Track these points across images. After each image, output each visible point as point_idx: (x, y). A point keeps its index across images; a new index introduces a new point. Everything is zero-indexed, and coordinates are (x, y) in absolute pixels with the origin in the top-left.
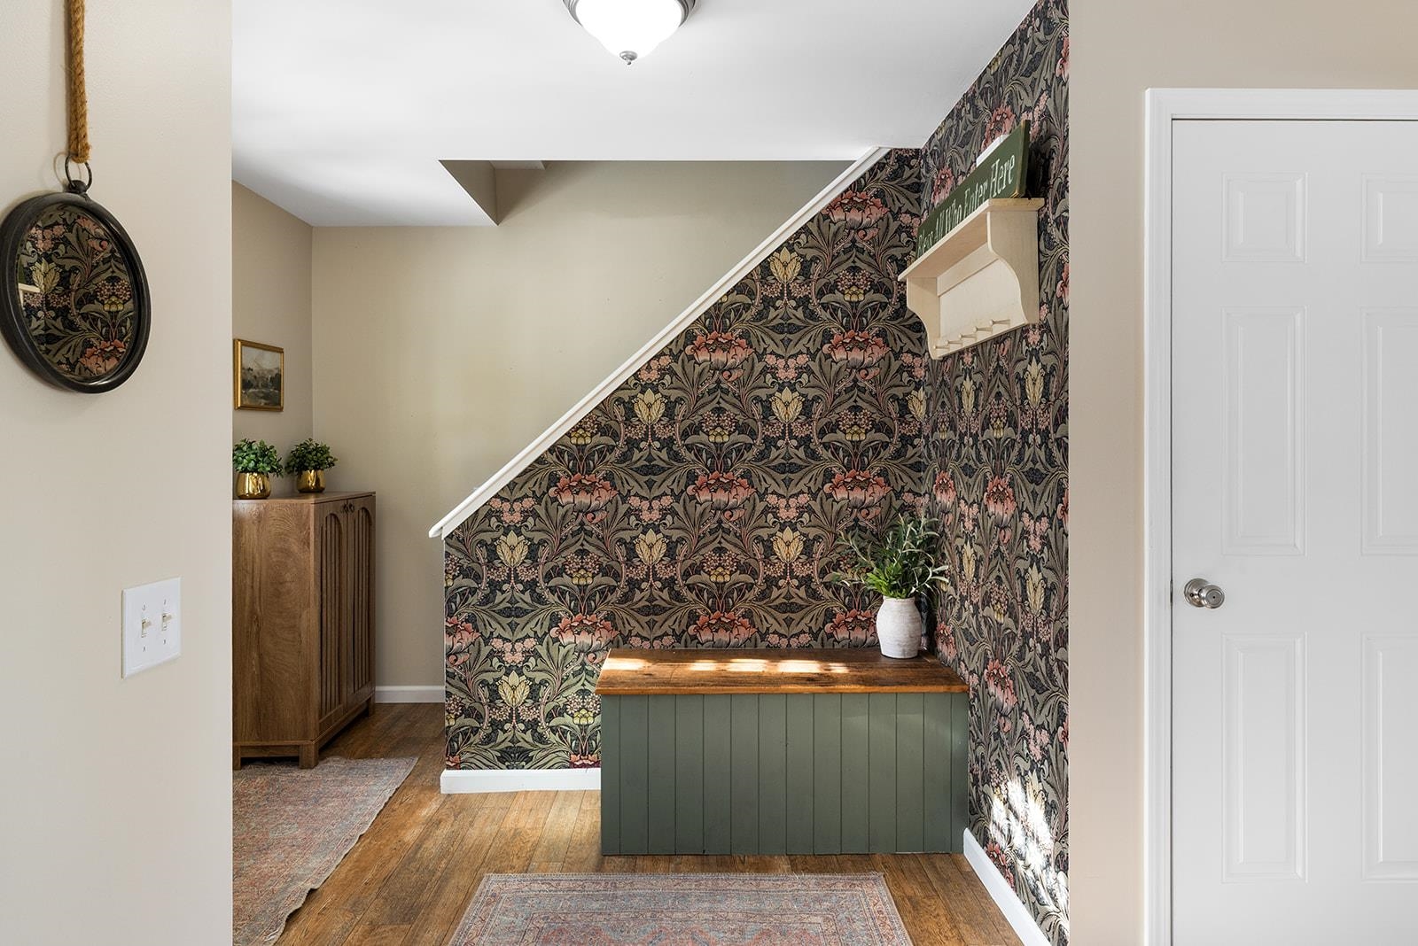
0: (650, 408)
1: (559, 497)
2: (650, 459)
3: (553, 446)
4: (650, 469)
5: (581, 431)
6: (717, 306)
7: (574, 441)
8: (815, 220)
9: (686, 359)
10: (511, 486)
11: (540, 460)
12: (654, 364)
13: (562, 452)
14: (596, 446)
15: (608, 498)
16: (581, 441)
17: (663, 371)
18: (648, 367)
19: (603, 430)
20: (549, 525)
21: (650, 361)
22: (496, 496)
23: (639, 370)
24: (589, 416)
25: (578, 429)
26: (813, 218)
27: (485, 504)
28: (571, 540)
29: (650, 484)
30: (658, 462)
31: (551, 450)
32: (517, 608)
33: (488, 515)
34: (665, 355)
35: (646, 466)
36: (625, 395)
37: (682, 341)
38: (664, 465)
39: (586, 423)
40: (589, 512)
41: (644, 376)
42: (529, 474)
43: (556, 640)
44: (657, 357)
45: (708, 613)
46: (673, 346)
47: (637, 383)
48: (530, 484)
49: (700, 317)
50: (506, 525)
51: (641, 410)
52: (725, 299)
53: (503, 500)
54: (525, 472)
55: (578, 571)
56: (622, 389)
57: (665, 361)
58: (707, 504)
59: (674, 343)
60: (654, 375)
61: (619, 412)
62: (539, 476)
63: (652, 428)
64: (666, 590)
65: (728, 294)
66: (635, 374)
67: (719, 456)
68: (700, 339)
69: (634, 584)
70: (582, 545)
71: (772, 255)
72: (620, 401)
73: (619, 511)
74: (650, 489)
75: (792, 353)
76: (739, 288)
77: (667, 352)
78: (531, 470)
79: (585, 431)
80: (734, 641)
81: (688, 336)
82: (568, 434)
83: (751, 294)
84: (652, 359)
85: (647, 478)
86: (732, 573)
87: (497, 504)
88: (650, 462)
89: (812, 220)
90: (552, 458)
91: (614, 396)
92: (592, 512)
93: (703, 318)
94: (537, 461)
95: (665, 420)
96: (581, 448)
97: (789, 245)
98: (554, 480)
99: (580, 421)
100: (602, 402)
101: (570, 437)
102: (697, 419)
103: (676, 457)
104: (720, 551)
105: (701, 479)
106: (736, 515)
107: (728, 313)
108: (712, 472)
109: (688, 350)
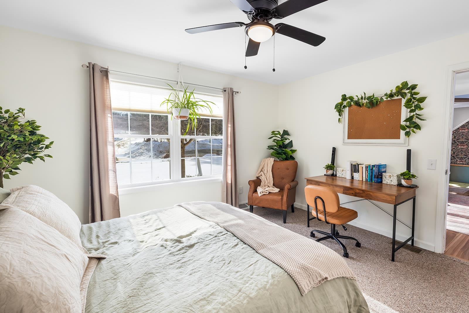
6: (463, 125)
49: (460, 126)
57: (454, 132)
68: (460, 129)
81: (458, 128)
102: (459, 138)
103: (456, 142)
104: (462, 153)
105: (459, 145)
106: (465, 149)
107: (465, 126)
108: (461, 144)
109: (458, 130)
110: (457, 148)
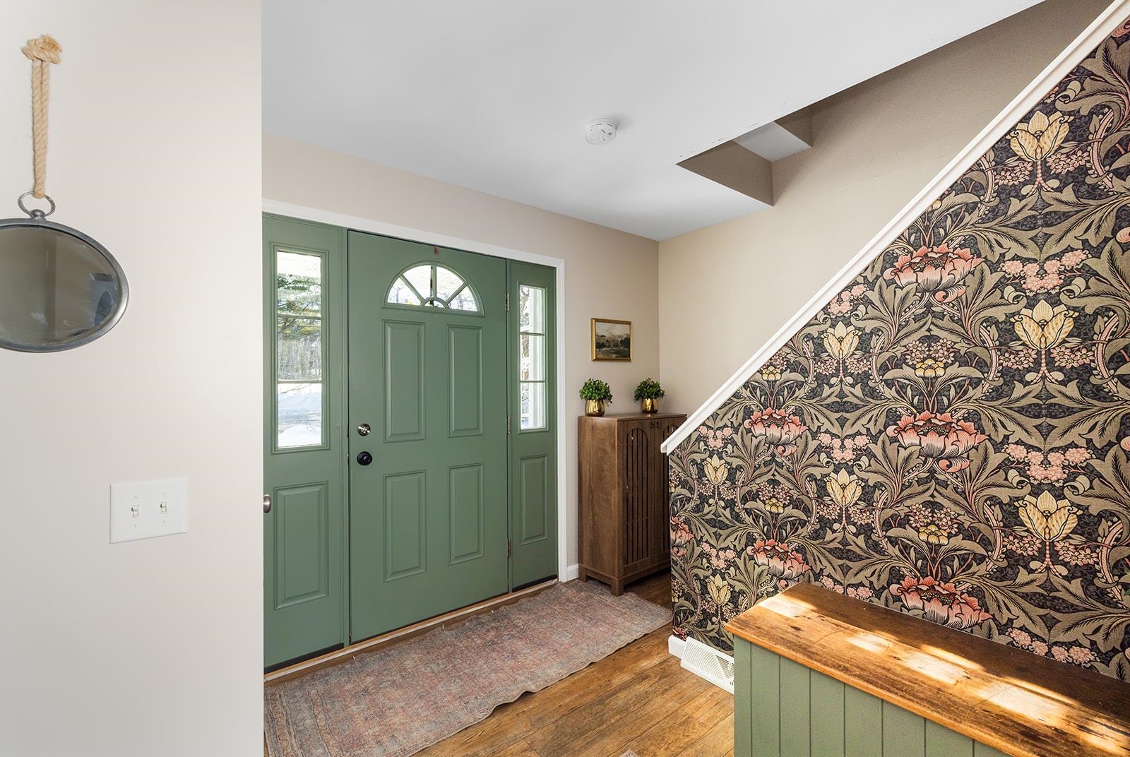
0: (841, 343)
1: (752, 428)
2: (841, 395)
3: (747, 382)
4: (841, 406)
5: (771, 368)
6: (926, 216)
7: (765, 377)
8: (1100, 53)
9: (884, 285)
10: (714, 416)
11: (736, 395)
12: (846, 296)
13: (754, 388)
14: (785, 382)
15: (797, 433)
16: (772, 378)
17: (855, 302)
18: (839, 300)
19: (793, 367)
20: (744, 453)
21: (841, 292)
22: (704, 424)
23: (829, 304)
24: (778, 354)
25: (768, 366)
26: (1095, 51)
27: (696, 430)
28: (763, 470)
29: (842, 422)
30: (850, 399)
31: (745, 386)
32: (720, 520)
33: (698, 440)
34: (858, 284)
35: (837, 402)
36: (814, 331)
37: (879, 266)
38: (858, 402)
39: (776, 360)
40: (780, 445)
41: (835, 309)
42: (727, 408)
43: (751, 558)
44: (849, 288)
45: (916, 576)
46: (868, 273)
47: (828, 317)
48: (729, 415)
49: (902, 234)
50: (711, 449)
51: (831, 344)
52: (937, 205)
53: (709, 428)
54: (725, 405)
55: (770, 499)
56: (812, 325)
57: (858, 291)
58: (913, 449)
59: (869, 269)
60: (846, 307)
61: (809, 348)
62: (736, 409)
63: (844, 362)
64: (862, 537)
65: (942, 198)
66: (824, 308)
67: (930, 394)
68: (903, 259)
69: (825, 523)
70: (773, 475)
71: (1014, 128)
72: (809, 337)
73: (809, 446)
74: (842, 427)
75: (1053, 252)
76: (958, 187)
77: (861, 280)
78: (729, 403)
79: (776, 368)
80: (953, 620)
81: (888, 258)
82: (760, 371)
83: (979, 189)
84: (843, 290)
85: (838, 415)
86: (949, 536)
87: (704, 430)
88: (841, 398)
89: (1092, 55)
90: (746, 393)
91: (803, 333)
92: (783, 445)
93: (906, 235)
94: (734, 396)
95: (859, 353)
96: (772, 384)
97: (1046, 107)
98: (748, 413)
99: (771, 359)
100: (791, 340)
101: (762, 374)
102: (899, 351)
103: (873, 393)
104: (933, 505)
105: (906, 420)
106: (957, 465)
107: (941, 223)
108: (920, 411)
109: (888, 274)
110: (891, 449)
